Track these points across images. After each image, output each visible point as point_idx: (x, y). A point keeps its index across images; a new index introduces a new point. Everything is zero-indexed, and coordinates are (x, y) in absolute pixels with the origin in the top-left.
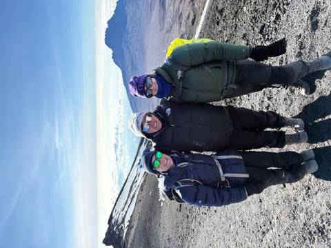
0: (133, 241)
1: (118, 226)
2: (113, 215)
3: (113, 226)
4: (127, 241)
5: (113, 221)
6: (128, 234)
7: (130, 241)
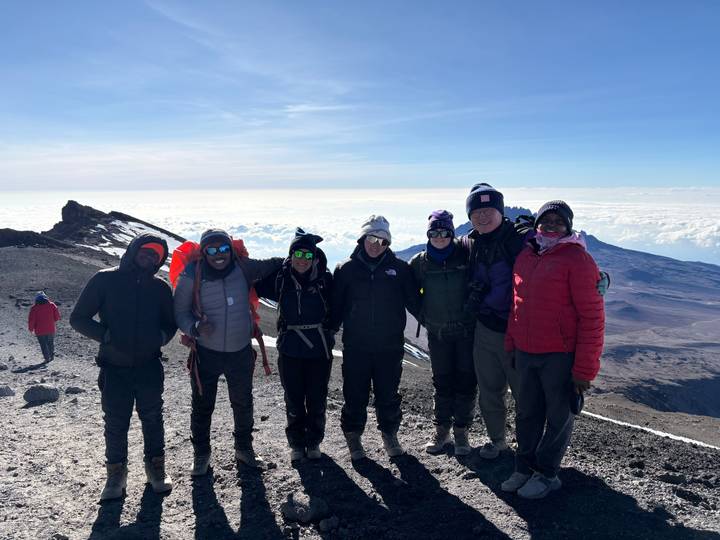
0: (79, 264)
1: (108, 234)
2: (130, 223)
3: (106, 223)
4: (77, 252)
5: (118, 223)
6: (92, 254)
7: (77, 258)
